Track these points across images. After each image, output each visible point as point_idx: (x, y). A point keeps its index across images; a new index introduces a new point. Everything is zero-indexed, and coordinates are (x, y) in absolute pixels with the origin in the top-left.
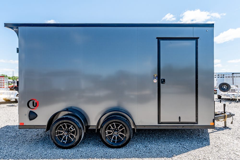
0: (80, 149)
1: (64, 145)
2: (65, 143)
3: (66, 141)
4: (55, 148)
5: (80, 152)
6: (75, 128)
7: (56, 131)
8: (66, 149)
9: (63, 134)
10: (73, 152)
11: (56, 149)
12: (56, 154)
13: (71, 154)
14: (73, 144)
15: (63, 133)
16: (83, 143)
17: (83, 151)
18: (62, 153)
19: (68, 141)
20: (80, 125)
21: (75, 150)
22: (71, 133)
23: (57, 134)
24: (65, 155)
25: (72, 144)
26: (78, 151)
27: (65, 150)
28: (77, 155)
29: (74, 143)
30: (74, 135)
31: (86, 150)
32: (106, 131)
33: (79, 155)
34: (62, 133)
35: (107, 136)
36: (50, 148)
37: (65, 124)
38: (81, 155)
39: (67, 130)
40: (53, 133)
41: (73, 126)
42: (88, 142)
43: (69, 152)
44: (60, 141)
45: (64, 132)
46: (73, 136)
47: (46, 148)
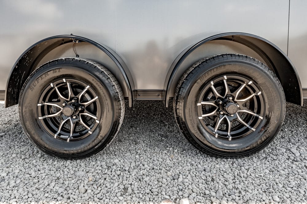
0: (116, 161)
1: (66, 149)
2: (68, 141)
3: (71, 135)
4: (39, 155)
5: (118, 173)
6: (98, 94)
7: (39, 105)
8: (71, 160)
9: (62, 113)
10: (93, 170)
11: (42, 159)
12: (36, 181)
13: (86, 182)
14: (94, 144)
15: (60, 109)
16: (120, 141)
17: (127, 169)
18: (58, 175)
19: (78, 134)
20: (114, 83)
21: (99, 162)
22: (85, 111)
23: (43, 114)
24: (67, 183)
25: (91, 146)
26: (109, 167)
27: (69, 162)
28: (108, 185)
29: (96, 142)
30: (96, 118)
31: (133, 164)
32: (199, 104)
33: (116, 184)
34: (58, 110)
35: (200, 118)
36: (23, 157)
37: (64, 80)
38: (122, 187)
39: (73, 101)
40: (27, 109)
41: (92, 86)
42: (132, 138)
43: (81, 173)
44: (51, 135)
45: (64, 107)
46: (91, 118)
47: (14, 155)
